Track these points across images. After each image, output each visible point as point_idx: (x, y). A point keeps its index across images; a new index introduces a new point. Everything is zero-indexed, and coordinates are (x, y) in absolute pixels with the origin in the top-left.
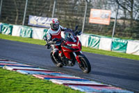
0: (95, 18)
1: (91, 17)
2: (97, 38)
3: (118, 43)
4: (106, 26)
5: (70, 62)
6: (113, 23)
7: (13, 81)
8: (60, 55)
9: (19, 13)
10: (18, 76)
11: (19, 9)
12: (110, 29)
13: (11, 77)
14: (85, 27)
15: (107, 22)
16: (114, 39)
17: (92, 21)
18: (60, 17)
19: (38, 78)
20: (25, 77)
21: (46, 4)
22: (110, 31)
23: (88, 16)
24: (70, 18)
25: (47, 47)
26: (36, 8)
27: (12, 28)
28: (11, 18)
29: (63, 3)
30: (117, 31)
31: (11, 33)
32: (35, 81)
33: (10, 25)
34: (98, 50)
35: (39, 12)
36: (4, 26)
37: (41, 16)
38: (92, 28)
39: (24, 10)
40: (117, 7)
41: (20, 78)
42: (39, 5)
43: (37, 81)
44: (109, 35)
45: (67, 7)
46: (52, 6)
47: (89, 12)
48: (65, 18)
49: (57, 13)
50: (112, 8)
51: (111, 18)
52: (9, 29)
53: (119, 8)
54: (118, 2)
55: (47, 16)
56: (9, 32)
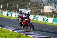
0: (46, 10)
1: (44, 9)
2: (47, 18)
3: (55, 20)
4: (51, 13)
5: (26, 26)
6: (54, 12)
7: (12, 35)
8: (22, 23)
9: (15, 7)
10: (14, 33)
11: (15, 6)
12: (52, 14)
13: (12, 34)
14: (42, 13)
15: (51, 11)
16: (54, 18)
17: (45, 11)
18: (32, 9)
19: (22, 34)
20: (17, 34)
21: (26, 4)
22: (52, 15)
23: (43, 9)
24: (36, 10)
25: (18, 20)
26: (22, 5)
27: (12, 14)
28: (12, 10)
29: (33, 4)
30: (55, 15)
31: (12, 16)
32: (21, 35)
33: (11, 12)
34: (47, 23)
35: (23, 7)
36: (9, 13)
37: (24, 9)
38: (45, 14)
39: (17, 6)
40: (55, 5)
41: (15, 34)
42: (23, 4)
43: (22, 35)
44: (52, 17)
45: (35, 5)
46: (29, 5)
47: (43, 7)
48: (34, 9)
49: (30, 8)
50: (53, 6)
51: (53, 10)
52: (11, 14)
53: (56, 6)
54: (55, 3)
55: (26, 9)
56: (11, 15)
